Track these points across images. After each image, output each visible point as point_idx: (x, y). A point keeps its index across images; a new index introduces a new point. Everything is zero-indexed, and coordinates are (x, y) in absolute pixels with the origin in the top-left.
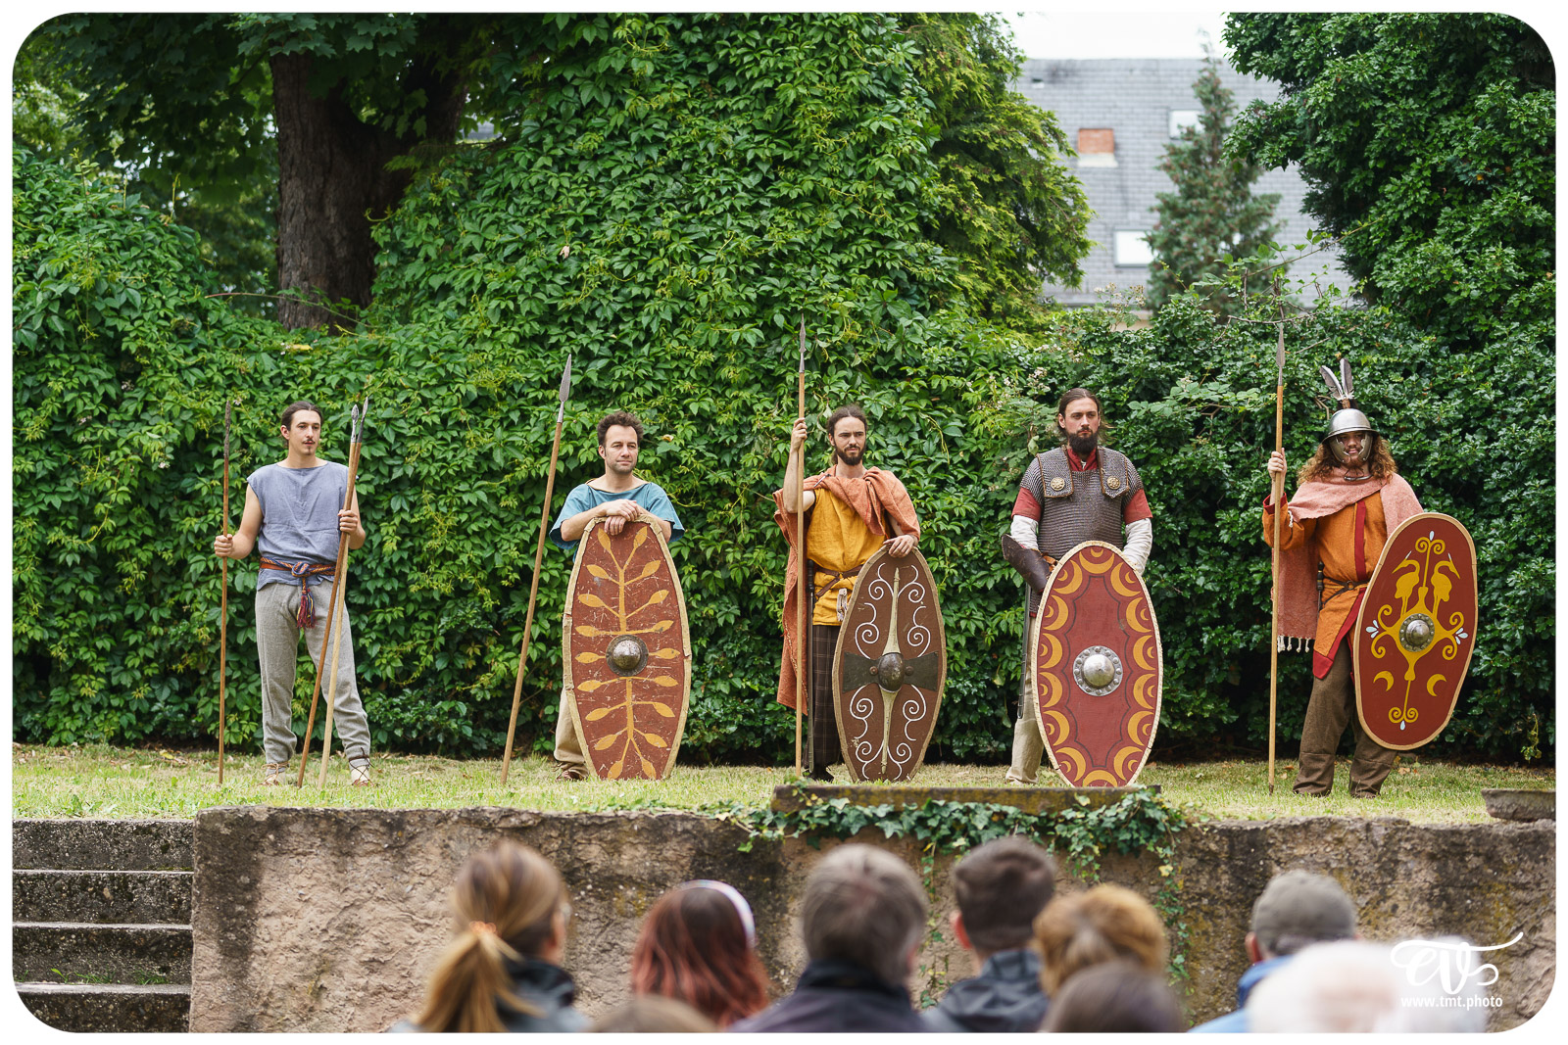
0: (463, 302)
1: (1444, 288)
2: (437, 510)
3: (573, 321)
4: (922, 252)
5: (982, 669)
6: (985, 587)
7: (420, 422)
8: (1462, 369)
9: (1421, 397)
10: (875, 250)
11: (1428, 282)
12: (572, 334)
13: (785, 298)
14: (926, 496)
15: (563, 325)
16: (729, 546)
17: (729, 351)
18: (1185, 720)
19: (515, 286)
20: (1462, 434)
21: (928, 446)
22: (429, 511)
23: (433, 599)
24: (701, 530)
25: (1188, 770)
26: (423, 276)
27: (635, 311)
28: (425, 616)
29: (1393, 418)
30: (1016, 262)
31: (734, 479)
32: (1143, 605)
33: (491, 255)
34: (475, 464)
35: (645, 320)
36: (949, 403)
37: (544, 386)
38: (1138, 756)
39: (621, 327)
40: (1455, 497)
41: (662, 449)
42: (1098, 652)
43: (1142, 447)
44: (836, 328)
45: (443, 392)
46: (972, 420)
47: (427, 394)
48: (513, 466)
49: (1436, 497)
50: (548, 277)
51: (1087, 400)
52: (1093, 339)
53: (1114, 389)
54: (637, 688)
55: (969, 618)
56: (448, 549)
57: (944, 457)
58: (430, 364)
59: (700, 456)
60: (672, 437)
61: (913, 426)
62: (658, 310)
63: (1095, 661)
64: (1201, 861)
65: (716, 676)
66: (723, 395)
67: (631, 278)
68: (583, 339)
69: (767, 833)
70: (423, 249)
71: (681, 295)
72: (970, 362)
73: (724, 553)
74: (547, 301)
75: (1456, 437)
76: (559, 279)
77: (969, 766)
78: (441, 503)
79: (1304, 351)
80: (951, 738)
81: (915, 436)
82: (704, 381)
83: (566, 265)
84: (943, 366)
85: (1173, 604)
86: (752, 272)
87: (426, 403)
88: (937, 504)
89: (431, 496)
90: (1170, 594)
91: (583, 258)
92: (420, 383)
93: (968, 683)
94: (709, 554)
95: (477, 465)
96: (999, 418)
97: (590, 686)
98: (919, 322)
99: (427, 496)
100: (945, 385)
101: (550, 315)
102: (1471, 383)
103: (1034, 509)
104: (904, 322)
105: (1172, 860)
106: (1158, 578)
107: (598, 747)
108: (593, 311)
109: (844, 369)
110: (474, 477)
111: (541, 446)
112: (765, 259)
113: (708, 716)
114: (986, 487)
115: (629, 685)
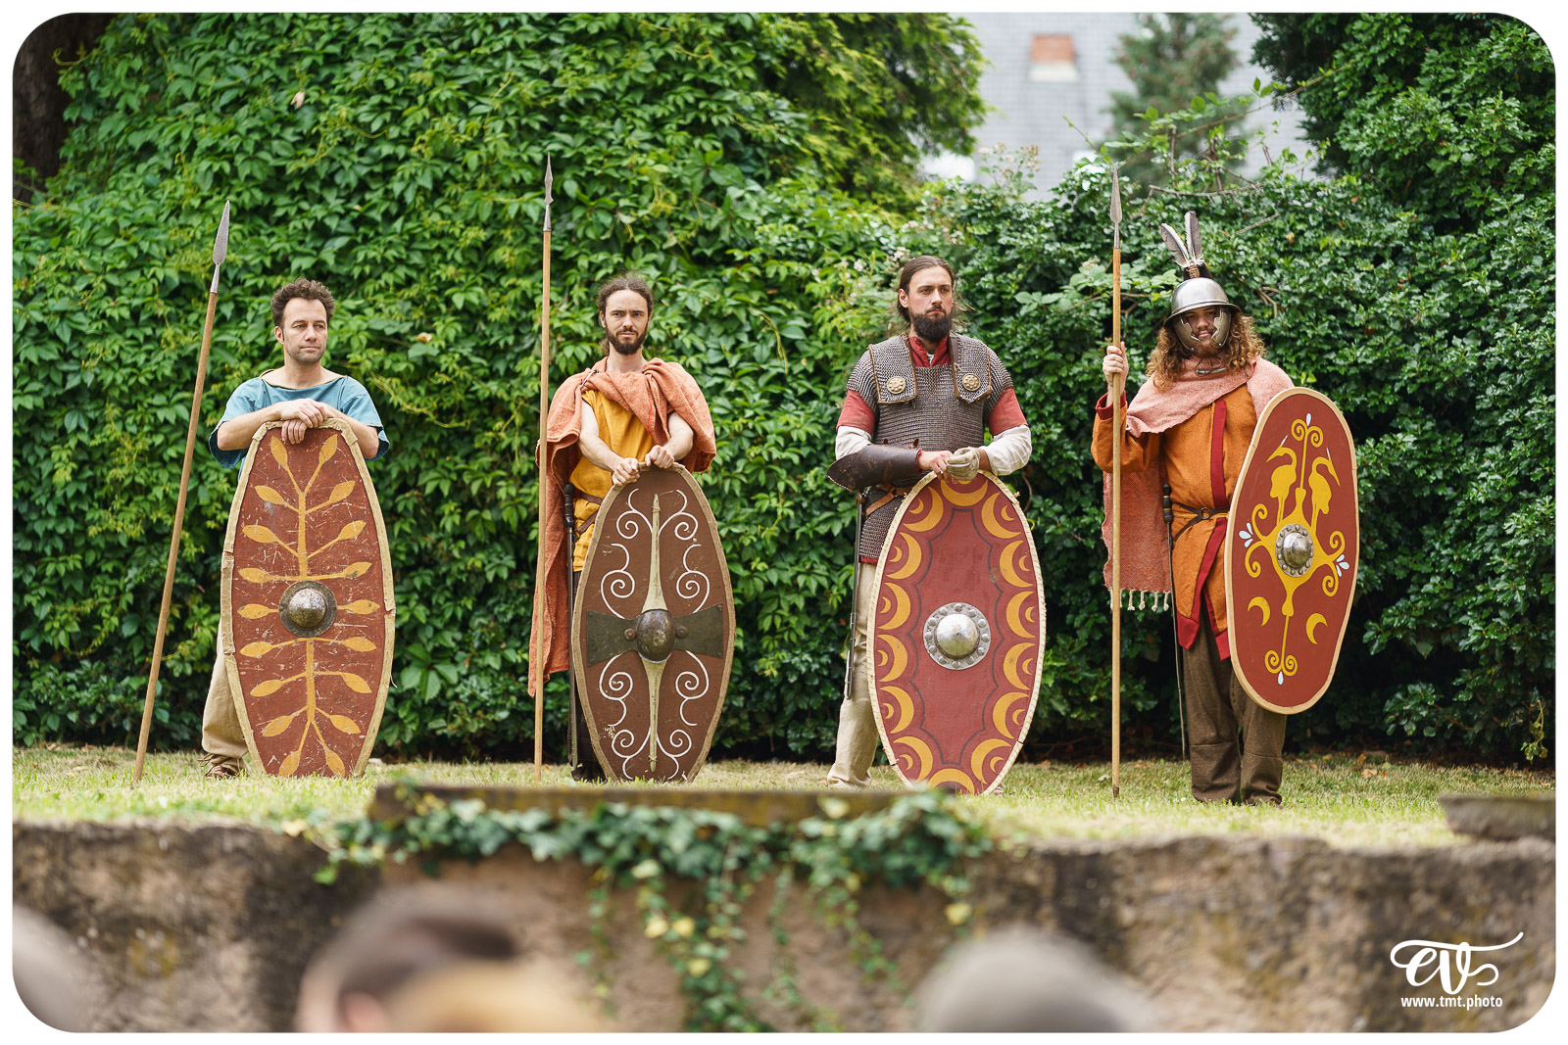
0: (168, 165)
1: (1428, 151)
2: (124, 429)
3: (306, 188)
4: (760, 107)
5: (826, 639)
6: (830, 533)
7: (103, 316)
8: (1449, 255)
9: (1395, 289)
10: (698, 100)
11: (1407, 144)
12: (305, 205)
13: (580, 160)
14: (756, 415)
15: (293, 194)
16: (502, 478)
17: (505, 227)
18: (1088, 707)
19: (231, 143)
20: (1449, 337)
21: (761, 351)
22: (113, 431)
23: (119, 546)
24: (467, 458)
25: (1089, 771)
26: (122, 133)
27: (387, 176)
28: (108, 567)
29: (1360, 318)
30: (887, 125)
31: (509, 393)
32: (1023, 550)
33: (204, 102)
34: (173, 370)
35: (397, 187)
36: (790, 297)
37: (266, 271)
38: (1004, 753)
39: (368, 196)
40: (1439, 419)
41: (415, 352)
42: (958, 610)
43: (1034, 352)
44: (645, 199)
45: (135, 277)
46: (818, 318)
47: (114, 280)
48: (224, 373)
49: (1414, 419)
50: (275, 131)
51: (940, 270)
52: (974, 215)
53: (1000, 278)
54: (321, 652)
55: (809, 572)
56: (138, 479)
57: (781, 365)
58: (120, 242)
59: (464, 361)
60: (429, 337)
61: (741, 325)
62: (414, 175)
63: (954, 623)
64: (1015, 900)
65: (483, 646)
66: (497, 284)
67: (383, 134)
68: (318, 211)
69: (358, 854)
70: (122, 99)
71: (446, 155)
72: (818, 245)
73: (495, 488)
74: (273, 162)
75: (1440, 341)
76: (289, 134)
77: (808, 765)
78: (130, 420)
79: (1247, 231)
80: (786, 728)
81: (744, 338)
82: (472, 265)
83: (299, 116)
84: (782, 250)
85: (1073, 555)
86: (537, 126)
87: (112, 291)
88: (769, 425)
89: (117, 412)
90: (1068, 543)
91: (319, 107)
92: (105, 265)
93: (806, 657)
94: (475, 488)
95: (178, 371)
96: (851, 314)
97: (256, 650)
98: (753, 193)
99: (112, 411)
100: (783, 273)
101: (277, 180)
102: (1462, 272)
103: (864, 417)
104: (734, 193)
105: (968, 898)
106: (1054, 522)
107: (266, 732)
108: (331, 175)
109: (654, 250)
110: (173, 388)
111: (260, 349)
112: (555, 111)
113: (473, 697)
114: (833, 404)
115: (310, 649)
